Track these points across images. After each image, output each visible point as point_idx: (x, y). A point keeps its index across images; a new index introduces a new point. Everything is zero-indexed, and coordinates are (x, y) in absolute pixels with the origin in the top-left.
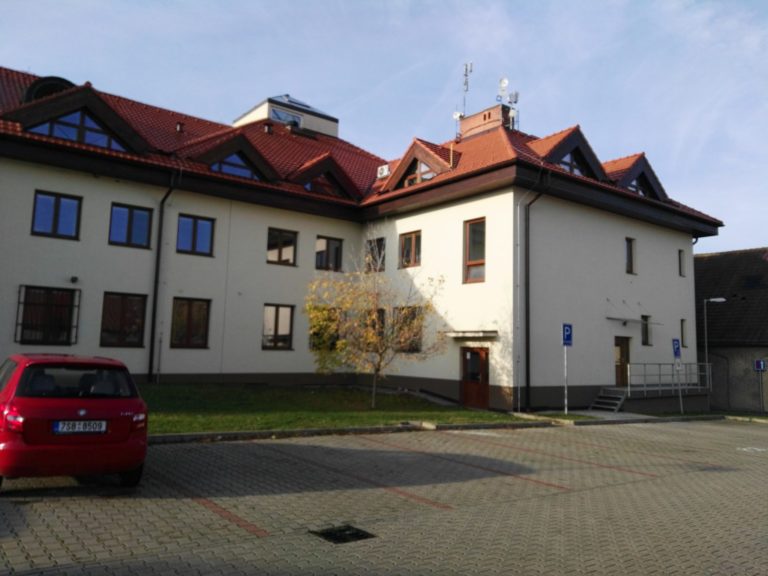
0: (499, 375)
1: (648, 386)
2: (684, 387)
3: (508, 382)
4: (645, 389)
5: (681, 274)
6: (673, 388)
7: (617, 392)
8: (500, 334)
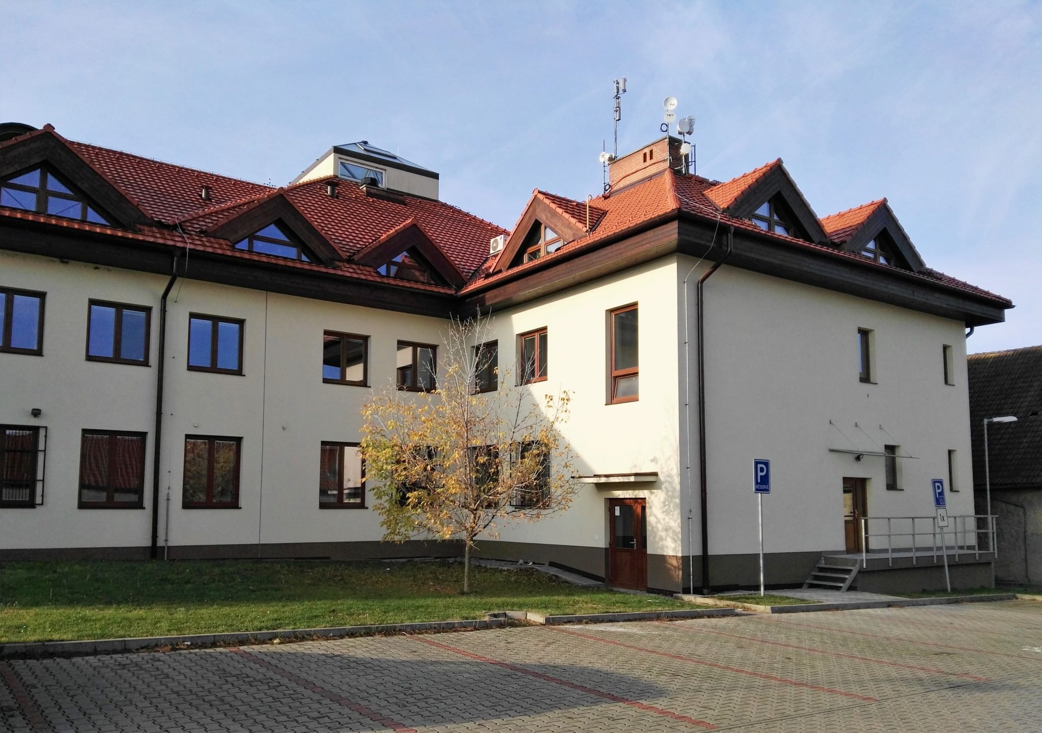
0: (661, 539)
1: (894, 550)
2: (951, 552)
3: (675, 549)
4: (889, 556)
5: (946, 382)
6: (934, 553)
7: (845, 561)
8: (662, 477)
